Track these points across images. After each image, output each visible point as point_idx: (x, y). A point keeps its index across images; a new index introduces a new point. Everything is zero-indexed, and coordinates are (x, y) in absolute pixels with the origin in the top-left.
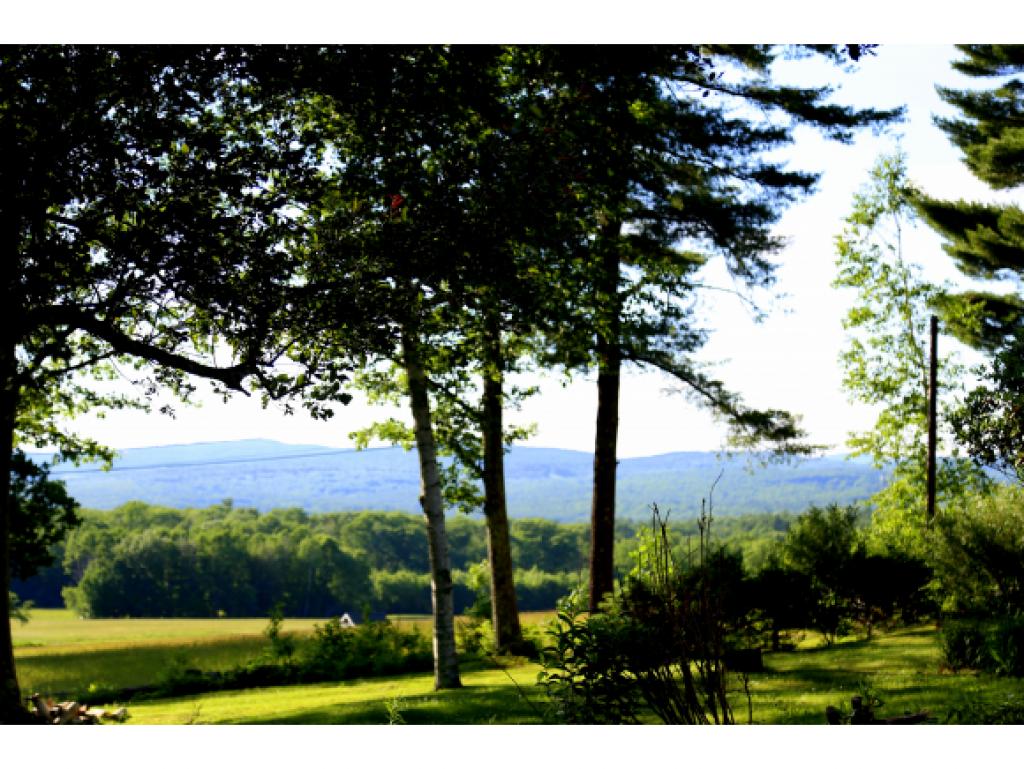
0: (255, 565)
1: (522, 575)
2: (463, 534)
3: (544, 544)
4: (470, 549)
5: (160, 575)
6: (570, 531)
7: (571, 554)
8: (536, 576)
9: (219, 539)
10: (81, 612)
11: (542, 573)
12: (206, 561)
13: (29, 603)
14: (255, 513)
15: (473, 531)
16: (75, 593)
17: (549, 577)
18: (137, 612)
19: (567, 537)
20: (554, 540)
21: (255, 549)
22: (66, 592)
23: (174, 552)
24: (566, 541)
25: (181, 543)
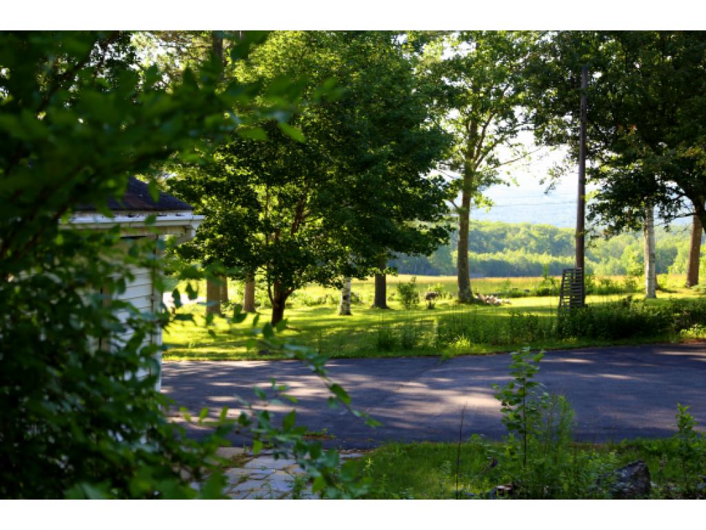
1: (538, 257)
2: (503, 232)
3: (551, 239)
4: (505, 241)
6: (567, 233)
7: (567, 246)
8: (547, 258)
11: (551, 256)
15: (508, 230)
17: (555, 259)
19: (565, 236)
20: (556, 238)
24: (564, 238)
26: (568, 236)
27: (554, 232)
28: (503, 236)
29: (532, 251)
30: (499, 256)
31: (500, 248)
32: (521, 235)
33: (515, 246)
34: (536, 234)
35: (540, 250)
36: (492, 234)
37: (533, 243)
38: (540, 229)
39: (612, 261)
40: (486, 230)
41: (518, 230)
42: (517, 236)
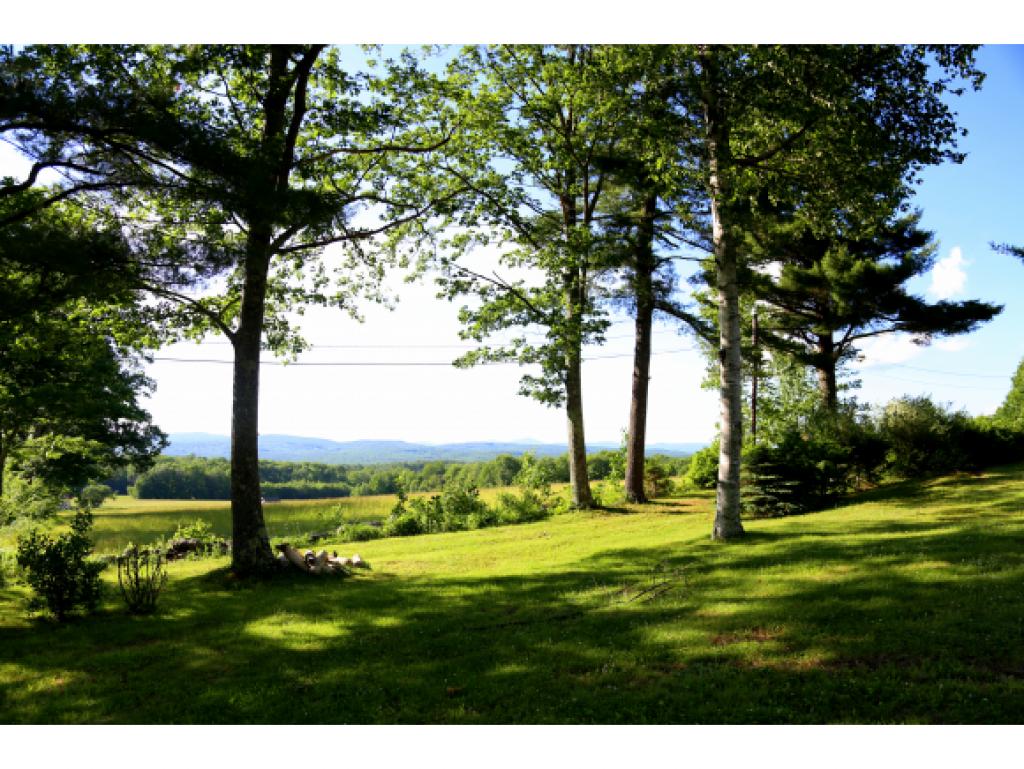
0: (208, 479)
1: (314, 484)
3: (322, 472)
4: (292, 474)
5: (167, 481)
9: (193, 468)
10: (135, 497)
12: (187, 478)
13: (117, 491)
14: (205, 459)
15: (294, 467)
16: (133, 490)
18: (157, 496)
20: (326, 471)
21: (208, 472)
22: (129, 488)
23: (174, 473)
25: (177, 470)
26: (333, 470)
27: (324, 467)
28: (291, 471)
29: (311, 481)
30: (288, 485)
31: (288, 479)
32: (303, 470)
33: (299, 477)
34: (312, 469)
35: (315, 479)
36: (282, 470)
37: (310, 475)
38: (315, 466)
39: (364, 484)
40: (279, 467)
41: (300, 467)
42: (301, 470)
